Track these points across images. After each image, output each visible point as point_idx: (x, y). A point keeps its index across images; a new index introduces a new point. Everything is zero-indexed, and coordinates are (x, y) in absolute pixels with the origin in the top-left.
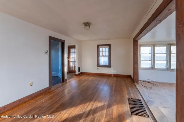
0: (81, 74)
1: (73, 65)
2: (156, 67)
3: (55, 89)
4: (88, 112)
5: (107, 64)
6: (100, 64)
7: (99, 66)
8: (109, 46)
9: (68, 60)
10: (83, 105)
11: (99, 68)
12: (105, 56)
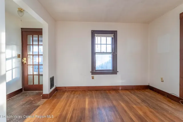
0: (57, 91)
1: (35, 73)
5: (110, 67)
6: (96, 69)
7: (94, 72)
8: (114, 34)
9: (23, 63)
11: (95, 76)
12: (106, 53)
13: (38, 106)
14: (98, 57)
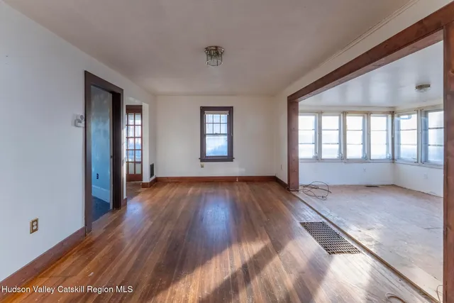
0: (157, 182)
2: (324, 156)
3: (102, 231)
4: (241, 271)
5: (225, 153)
6: (207, 155)
7: (204, 158)
8: (230, 110)
10: (218, 257)
11: (204, 164)
12: (220, 134)
13: (139, 193)
14: (208, 140)
